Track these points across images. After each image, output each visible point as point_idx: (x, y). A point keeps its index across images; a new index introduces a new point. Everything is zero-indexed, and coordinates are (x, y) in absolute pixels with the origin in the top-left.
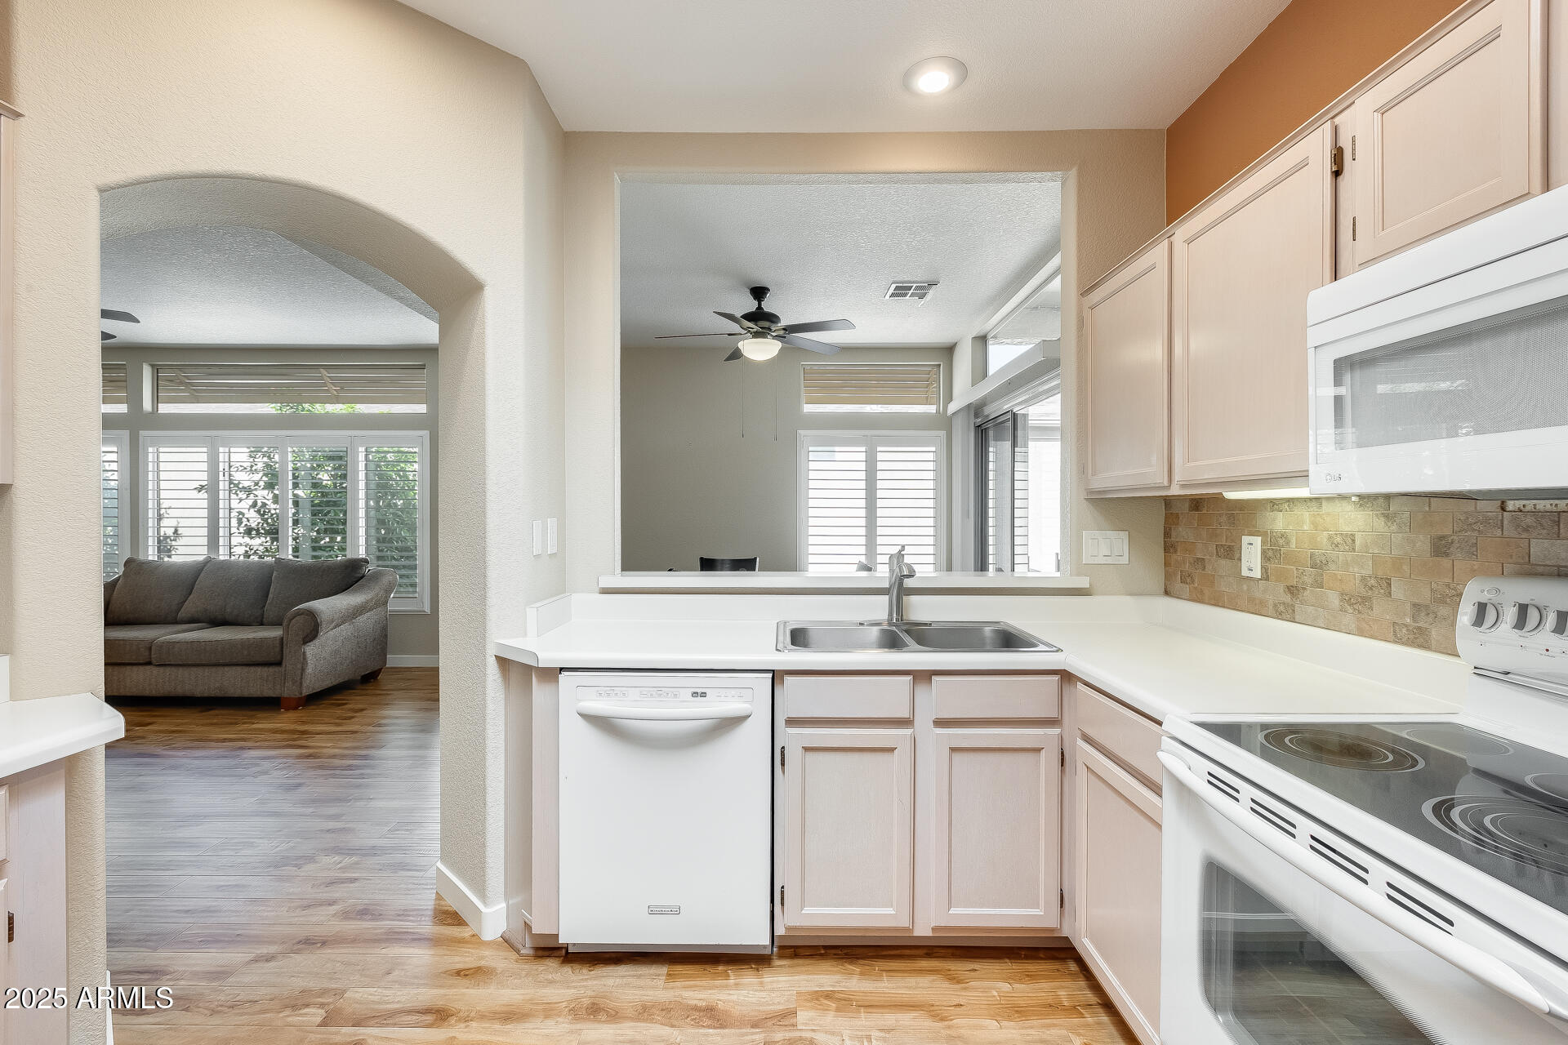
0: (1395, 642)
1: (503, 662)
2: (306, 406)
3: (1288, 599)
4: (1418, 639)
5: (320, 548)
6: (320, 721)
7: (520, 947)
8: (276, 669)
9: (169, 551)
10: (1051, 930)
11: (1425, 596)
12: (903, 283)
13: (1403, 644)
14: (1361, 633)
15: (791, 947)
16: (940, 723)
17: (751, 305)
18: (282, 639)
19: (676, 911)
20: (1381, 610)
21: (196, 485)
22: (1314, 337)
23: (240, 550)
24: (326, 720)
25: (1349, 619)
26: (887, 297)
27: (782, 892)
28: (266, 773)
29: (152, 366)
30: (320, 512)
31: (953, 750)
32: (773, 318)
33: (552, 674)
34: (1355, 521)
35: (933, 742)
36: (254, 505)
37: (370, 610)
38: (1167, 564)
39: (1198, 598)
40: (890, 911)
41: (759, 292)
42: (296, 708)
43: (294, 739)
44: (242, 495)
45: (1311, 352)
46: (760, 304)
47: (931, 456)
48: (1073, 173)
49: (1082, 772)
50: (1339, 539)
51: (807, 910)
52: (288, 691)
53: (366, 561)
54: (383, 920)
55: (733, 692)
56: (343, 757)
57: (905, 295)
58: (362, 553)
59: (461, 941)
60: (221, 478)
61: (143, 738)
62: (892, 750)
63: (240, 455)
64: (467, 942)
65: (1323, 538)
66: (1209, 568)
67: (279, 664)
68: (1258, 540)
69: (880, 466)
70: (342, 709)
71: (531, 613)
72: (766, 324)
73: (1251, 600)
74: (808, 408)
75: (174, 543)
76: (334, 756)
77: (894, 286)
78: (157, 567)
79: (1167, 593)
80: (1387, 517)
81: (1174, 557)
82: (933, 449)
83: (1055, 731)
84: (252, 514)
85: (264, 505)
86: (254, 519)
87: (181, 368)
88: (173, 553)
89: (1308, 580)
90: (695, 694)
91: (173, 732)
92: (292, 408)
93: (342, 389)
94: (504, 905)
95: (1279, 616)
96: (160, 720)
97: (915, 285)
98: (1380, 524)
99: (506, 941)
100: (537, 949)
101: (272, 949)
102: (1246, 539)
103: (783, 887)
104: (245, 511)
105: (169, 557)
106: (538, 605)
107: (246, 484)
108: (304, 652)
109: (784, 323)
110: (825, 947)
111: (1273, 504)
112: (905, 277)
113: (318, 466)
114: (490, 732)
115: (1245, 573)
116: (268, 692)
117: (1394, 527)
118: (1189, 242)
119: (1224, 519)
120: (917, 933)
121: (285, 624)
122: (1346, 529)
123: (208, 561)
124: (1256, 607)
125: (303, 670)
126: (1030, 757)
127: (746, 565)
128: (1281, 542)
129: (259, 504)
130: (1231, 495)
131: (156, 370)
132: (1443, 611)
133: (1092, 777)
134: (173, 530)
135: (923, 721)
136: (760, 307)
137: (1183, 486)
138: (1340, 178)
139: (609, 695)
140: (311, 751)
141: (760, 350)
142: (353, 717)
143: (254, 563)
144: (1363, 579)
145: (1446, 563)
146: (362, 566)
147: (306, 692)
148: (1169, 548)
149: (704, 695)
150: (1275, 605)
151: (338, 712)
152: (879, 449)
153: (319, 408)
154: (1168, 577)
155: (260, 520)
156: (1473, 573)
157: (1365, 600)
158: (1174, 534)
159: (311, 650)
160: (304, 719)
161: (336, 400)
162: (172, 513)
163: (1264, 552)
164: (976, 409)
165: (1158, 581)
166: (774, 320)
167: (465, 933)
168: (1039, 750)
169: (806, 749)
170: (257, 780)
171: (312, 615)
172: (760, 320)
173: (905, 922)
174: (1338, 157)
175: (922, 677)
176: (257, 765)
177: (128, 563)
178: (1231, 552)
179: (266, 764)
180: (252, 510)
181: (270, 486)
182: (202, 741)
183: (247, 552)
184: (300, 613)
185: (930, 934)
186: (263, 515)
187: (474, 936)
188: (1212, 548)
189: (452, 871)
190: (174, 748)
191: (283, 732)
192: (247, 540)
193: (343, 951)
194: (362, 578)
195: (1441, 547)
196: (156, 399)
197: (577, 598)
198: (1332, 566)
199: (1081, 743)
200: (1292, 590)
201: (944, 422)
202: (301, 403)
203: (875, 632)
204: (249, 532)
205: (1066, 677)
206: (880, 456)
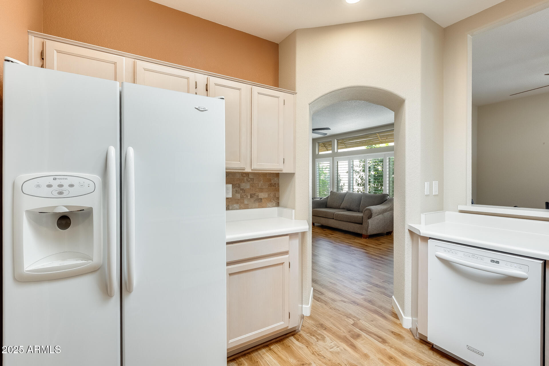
1: (411, 233)
2: (374, 146)
5: (378, 190)
6: (371, 244)
7: (415, 335)
8: (361, 225)
9: (343, 189)
18: (362, 217)
21: (346, 171)
23: (356, 190)
24: (373, 244)
28: (354, 254)
29: (337, 140)
30: (377, 179)
33: (426, 239)
36: (360, 177)
37: (389, 211)
42: (366, 238)
43: (363, 247)
44: (357, 174)
52: (364, 232)
53: (388, 195)
54: (375, 306)
55: (515, 265)
56: (375, 256)
58: (387, 192)
59: (396, 324)
60: (351, 169)
61: (331, 238)
63: (356, 162)
64: (398, 325)
67: (362, 224)
70: (378, 242)
71: (423, 216)
75: (343, 187)
76: (373, 255)
78: (337, 193)
84: (359, 179)
85: (362, 177)
86: (360, 181)
87: (343, 139)
88: (343, 190)
90: (493, 261)
91: (337, 238)
92: (370, 147)
93: (387, 138)
94: (411, 318)
96: (335, 234)
99: (411, 331)
100: (420, 339)
101: (346, 300)
104: (358, 179)
105: (343, 191)
106: (425, 213)
107: (357, 171)
108: (368, 222)
113: (378, 164)
114: (406, 256)
116: (359, 232)
121: (363, 212)
123: (347, 193)
125: (368, 227)
129: (361, 177)
131: (338, 141)
134: (343, 184)
139: (449, 252)
140: (367, 251)
142: (381, 245)
143: (360, 194)
146: (387, 196)
147: (369, 234)
149: (498, 262)
151: (377, 242)
153: (378, 146)
155: (361, 181)
159: (370, 221)
160: (367, 242)
161: (382, 143)
162: (343, 179)
167: (398, 322)
170: (352, 255)
171: (370, 210)
176: (353, 251)
177: (331, 192)
179: (355, 252)
180: (359, 178)
181: (364, 171)
182: (342, 242)
183: (358, 191)
184: (367, 210)
186: (362, 180)
187: (400, 324)
189: (396, 300)
190: (336, 242)
191: (361, 244)
192: (358, 187)
193: (362, 309)
194: (386, 200)
196: (338, 149)
197: (447, 213)
202: (372, 145)
204: (358, 185)
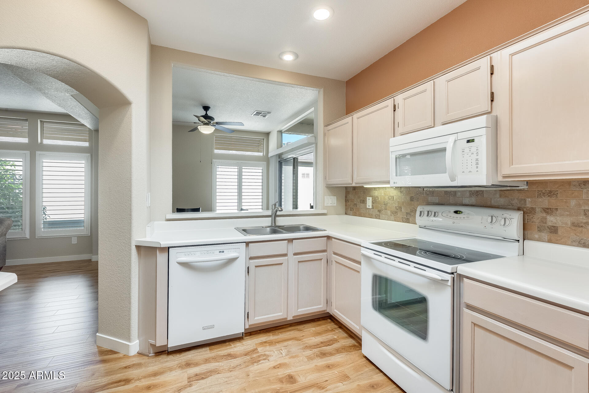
0: (403, 222)
1: (138, 247)
3: (378, 213)
4: (407, 221)
7: (148, 354)
10: (324, 311)
11: (409, 211)
12: (259, 111)
13: (404, 222)
14: (395, 221)
15: (249, 333)
16: (295, 254)
17: (203, 113)
19: (212, 327)
20: (400, 215)
22: (391, 149)
25: (392, 217)
26: (253, 115)
27: (248, 314)
31: (299, 262)
32: (211, 118)
33: (165, 250)
34: (394, 193)
35: (293, 260)
38: (346, 205)
39: (355, 215)
40: (281, 314)
41: (206, 108)
45: (390, 153)
46: (206, 113)
47: (261, 171)
48: (322, 90)
49: (334, 263)
50: (390, 198)
51: (256, 318)
55: (233, 250)
57: (259, 115)
59: (120, 358)
62: (281, 264)
64: (123, 358)
65: (387, 197)
66: (358, 206)
68: (371, 198)
69: (243, 174)
71: (148, 229)
72: (209, 120)
73: (369, 214)
74: (216, 151)
77: (256, 112)
79: (346, 214)
80: (401, 192)
81: (348, 203)
82: (261, 168)
83: (325, 254)
89: (383, 208)
90: (220, 252)
94: (138, 341)
95: (376, 218)
97: (263, 112)
98: (399, 194)
99: (140, 354)
100: (156, 353)
102: (368, 198)
103: (248, 312)
106: (150, 225)
109: (216, 121)
110: (260, 330)
111: (375, 188)
112: (260, 109)
115: (368, 207)
117: (402, 195)
118: (358, 118)
119: (362, 192)
120: (288, 319)
122: (392, 195)
124: (371, 216)
126: (319, 261)
127: (197, 210)
128: (377, 198)
130: (365, 186)
132: (412, 214)
133: (337, 264)
135: (290, 254)
136: (206, 114)
137: (356, 184)
138: (395, 112)
139: (189, 255)
141: (206, 130)
144: (396, 207)
145: (413, 202)
148: (347, 201)
149: (223, 252)
150: (375, 215)
152: (243, 168)
154: (346, 209)
156: (418, 205)
157: (396, 212)
158: (348, 197)
163: (372, 201)
164: (280, 156)
165: (344, 212)
166: (213, 119)
167: (121, 355)
168: (321, 259)
169: (256, 266)
172: (208, 119)
173: (285, 317)
174: (395, 106)
175: (290, 240)
178: (364, 202)
185: (292, 319)
187: (124, 355)
188: (359, 201)
189: (107, 335)
195: (412, 199)
197: (156, 223)
198: (389, 205)
199: (333, 255)
200: (379, 211)
201: (267, 159)
203: (268, 229)
205: (329, 237)
206: (243, 170)
